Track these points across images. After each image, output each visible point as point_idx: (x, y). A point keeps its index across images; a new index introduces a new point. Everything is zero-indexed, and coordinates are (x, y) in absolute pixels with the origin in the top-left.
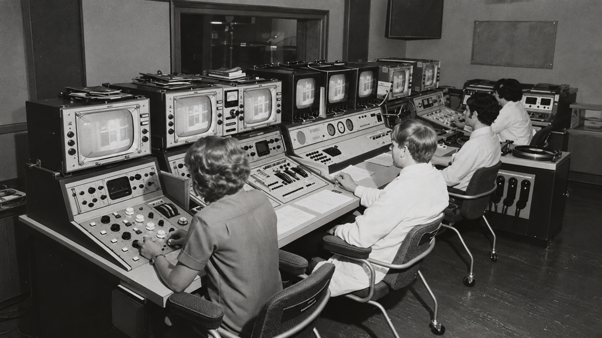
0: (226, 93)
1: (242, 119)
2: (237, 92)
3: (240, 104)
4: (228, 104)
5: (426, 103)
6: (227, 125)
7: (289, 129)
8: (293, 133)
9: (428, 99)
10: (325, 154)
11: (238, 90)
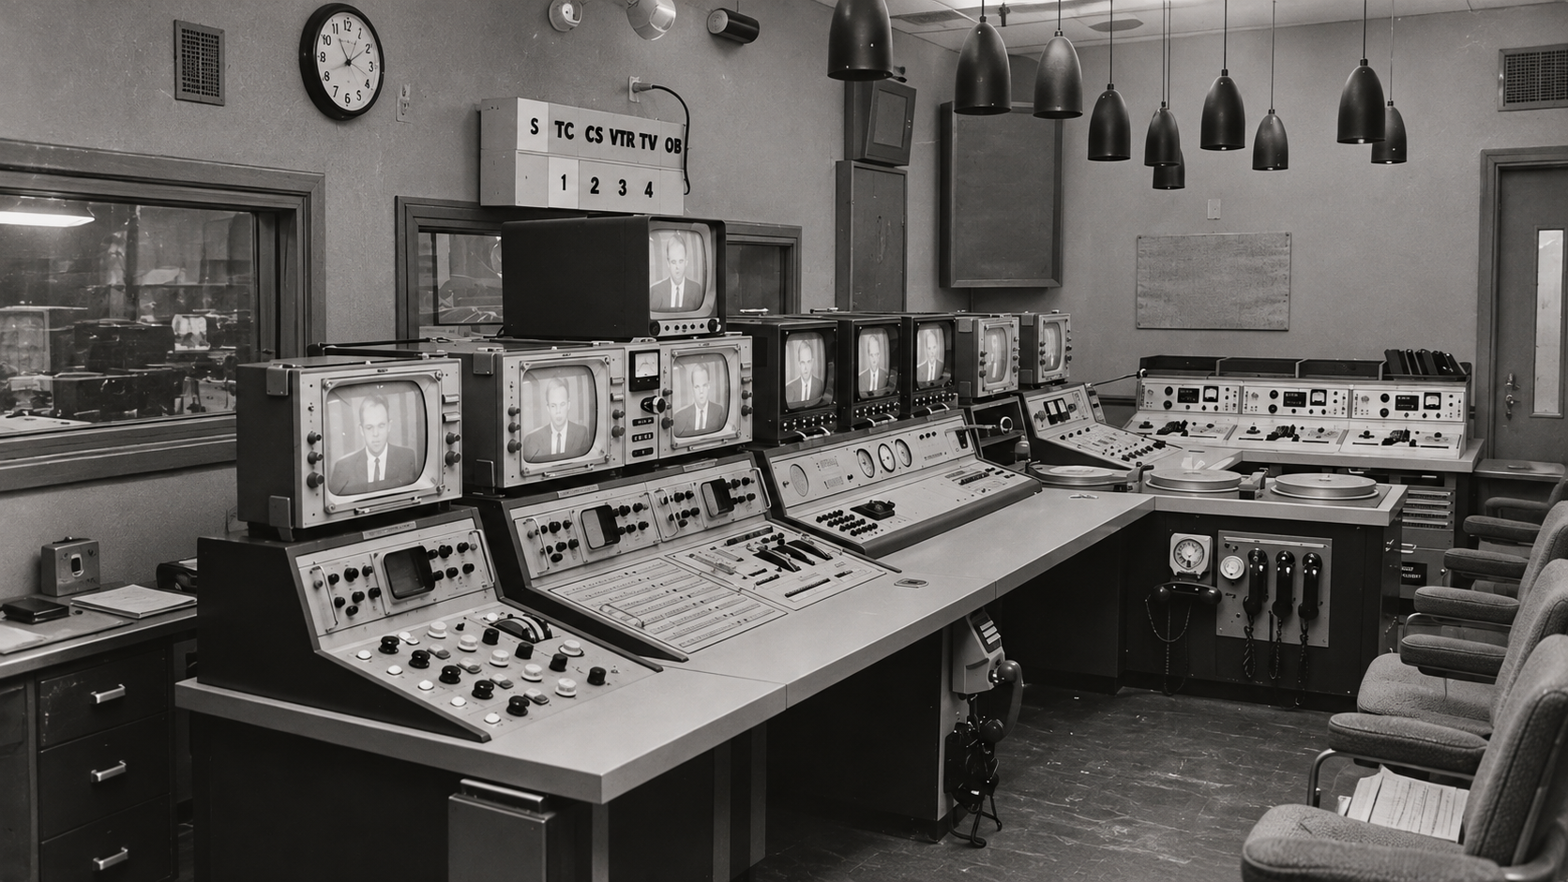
0: (632, 355)
1: (666, 424)
2: (656, 354)
3: (663, 387)
4: (638, 385)
5: (1054, 412)
6: (635, 439)
7: (772, 460)
8: (781, 468)
9: (1056, 402)
10: (858, 517)
11: (658, 351)
